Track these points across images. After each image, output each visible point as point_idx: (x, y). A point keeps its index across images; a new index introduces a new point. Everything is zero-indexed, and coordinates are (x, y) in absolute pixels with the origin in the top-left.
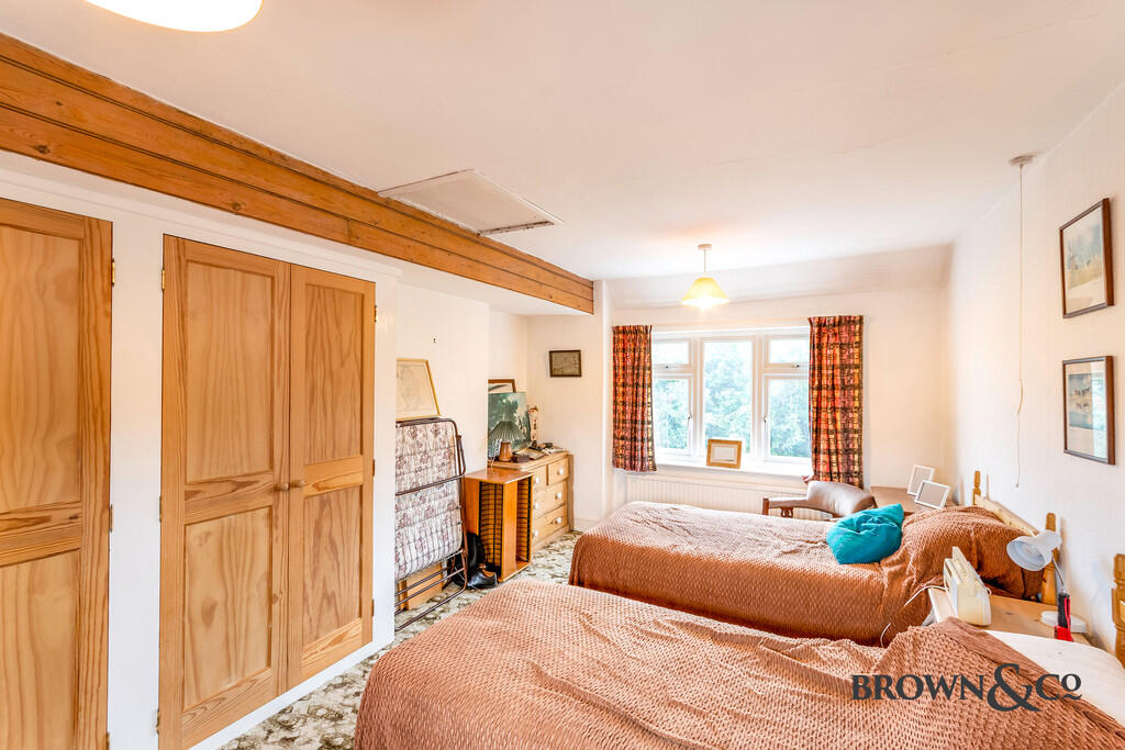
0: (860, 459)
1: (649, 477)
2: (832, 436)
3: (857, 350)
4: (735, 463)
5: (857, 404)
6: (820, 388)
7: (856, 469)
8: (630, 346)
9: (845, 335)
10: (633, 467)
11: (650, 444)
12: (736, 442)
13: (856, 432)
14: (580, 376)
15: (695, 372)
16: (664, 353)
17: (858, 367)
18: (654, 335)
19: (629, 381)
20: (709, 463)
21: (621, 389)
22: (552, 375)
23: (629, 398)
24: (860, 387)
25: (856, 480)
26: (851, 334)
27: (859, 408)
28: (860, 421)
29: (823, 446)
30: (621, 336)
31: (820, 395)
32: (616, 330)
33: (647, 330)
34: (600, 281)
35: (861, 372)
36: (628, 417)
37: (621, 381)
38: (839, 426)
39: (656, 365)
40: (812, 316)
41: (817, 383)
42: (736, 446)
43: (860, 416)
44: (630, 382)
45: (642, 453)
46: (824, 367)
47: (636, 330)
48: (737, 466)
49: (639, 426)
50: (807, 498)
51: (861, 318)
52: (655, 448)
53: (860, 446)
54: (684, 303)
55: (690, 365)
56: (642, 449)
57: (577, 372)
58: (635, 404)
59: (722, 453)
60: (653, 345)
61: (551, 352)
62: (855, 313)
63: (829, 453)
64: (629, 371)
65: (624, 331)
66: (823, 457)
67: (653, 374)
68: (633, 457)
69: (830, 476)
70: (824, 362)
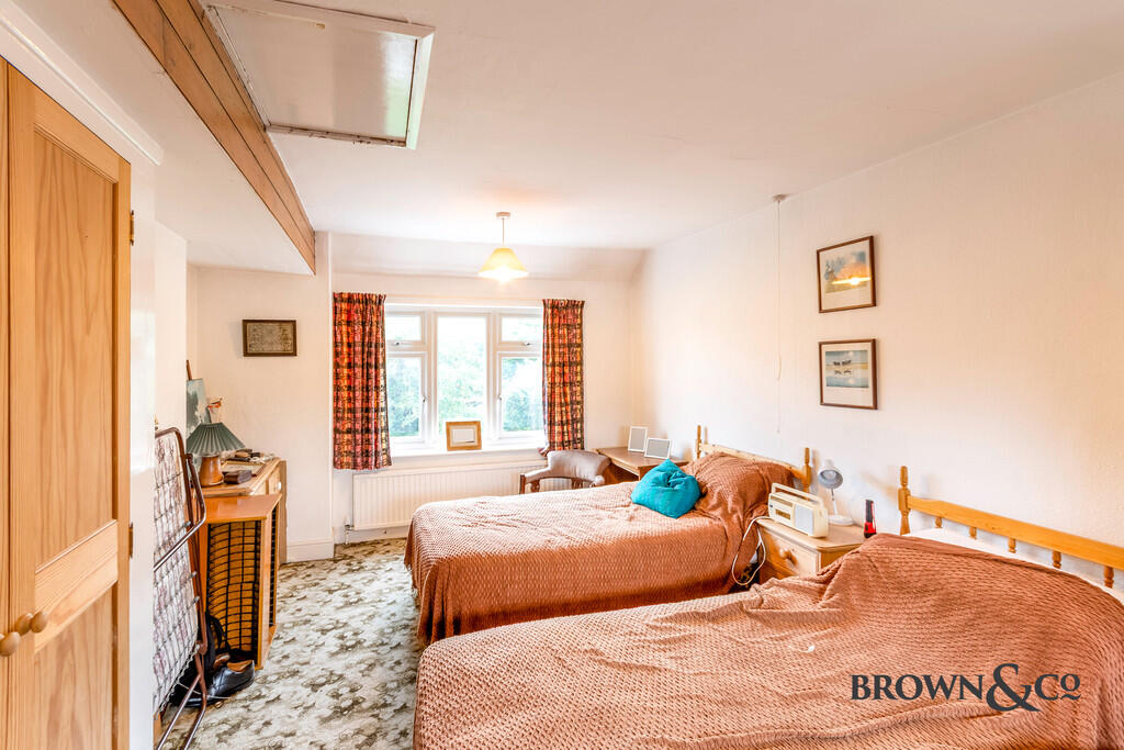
0: (582, 427)
1: (384, 473)
2: (564, 409)
3: (578, 331)
4: (476, 444)
5: (579, 379)
6: (553, 365)
7: (579, 436)
8: (357, 318)
9: (570, 317)
10: (366, 465)
11: (384, 434)
12: (475, 423)
13: (578, 403)
14: (294, 354)
15: (429, 349)
16: (397, 328)
17: (580, 345)
18: (387, 305)
19: (358, 360)
20: (450, 448)
21: (345, 371)
22: (246, 354)
23: (358, 382)
24: (581, 363)
25: (579, 445)
26: (576, 316)
27: (581, 382)
28: (582, 393)
29: (557, 418)
30: (344, 306)
31: (553, 371)
32: (337, 298)
33: (380, 300)
34: (325, 234)
35: (582, 350)
36: (358, 404)
37: (346, 361)
38: (569, 400)
39: (390, 341)
40: (546, 298)
41: (551, 360)
42: (475, 427)
43: (582, 389)
44: (360, 363)
45: (376, 446)
46: (556, 346)
47: (366, 300)
48: (479, 447)
49: (372, 415)
50: (549, 468)
51: (583, 302)
52: (391, 439)
53: (582, 415)
54: (481, 275)
55: (423, 342)
56: (376, 440)
57: (290, 349)
58: (366, 388)
59: (461, 436)
60: (386, 319)
61: (245, 322)
62: (579, 299)
63: (562, 424)
64: (358, 349)
65: (350, 299)
66: (557, 429)
67: (387, 353)
68: (366, 453)
69: (563, 445)
70: (556, 340)
